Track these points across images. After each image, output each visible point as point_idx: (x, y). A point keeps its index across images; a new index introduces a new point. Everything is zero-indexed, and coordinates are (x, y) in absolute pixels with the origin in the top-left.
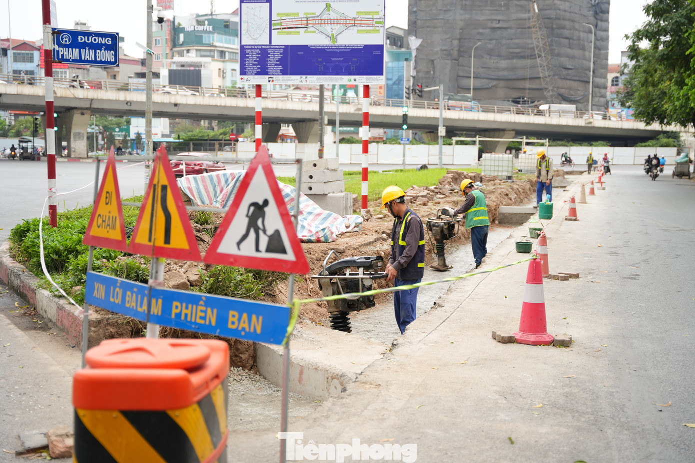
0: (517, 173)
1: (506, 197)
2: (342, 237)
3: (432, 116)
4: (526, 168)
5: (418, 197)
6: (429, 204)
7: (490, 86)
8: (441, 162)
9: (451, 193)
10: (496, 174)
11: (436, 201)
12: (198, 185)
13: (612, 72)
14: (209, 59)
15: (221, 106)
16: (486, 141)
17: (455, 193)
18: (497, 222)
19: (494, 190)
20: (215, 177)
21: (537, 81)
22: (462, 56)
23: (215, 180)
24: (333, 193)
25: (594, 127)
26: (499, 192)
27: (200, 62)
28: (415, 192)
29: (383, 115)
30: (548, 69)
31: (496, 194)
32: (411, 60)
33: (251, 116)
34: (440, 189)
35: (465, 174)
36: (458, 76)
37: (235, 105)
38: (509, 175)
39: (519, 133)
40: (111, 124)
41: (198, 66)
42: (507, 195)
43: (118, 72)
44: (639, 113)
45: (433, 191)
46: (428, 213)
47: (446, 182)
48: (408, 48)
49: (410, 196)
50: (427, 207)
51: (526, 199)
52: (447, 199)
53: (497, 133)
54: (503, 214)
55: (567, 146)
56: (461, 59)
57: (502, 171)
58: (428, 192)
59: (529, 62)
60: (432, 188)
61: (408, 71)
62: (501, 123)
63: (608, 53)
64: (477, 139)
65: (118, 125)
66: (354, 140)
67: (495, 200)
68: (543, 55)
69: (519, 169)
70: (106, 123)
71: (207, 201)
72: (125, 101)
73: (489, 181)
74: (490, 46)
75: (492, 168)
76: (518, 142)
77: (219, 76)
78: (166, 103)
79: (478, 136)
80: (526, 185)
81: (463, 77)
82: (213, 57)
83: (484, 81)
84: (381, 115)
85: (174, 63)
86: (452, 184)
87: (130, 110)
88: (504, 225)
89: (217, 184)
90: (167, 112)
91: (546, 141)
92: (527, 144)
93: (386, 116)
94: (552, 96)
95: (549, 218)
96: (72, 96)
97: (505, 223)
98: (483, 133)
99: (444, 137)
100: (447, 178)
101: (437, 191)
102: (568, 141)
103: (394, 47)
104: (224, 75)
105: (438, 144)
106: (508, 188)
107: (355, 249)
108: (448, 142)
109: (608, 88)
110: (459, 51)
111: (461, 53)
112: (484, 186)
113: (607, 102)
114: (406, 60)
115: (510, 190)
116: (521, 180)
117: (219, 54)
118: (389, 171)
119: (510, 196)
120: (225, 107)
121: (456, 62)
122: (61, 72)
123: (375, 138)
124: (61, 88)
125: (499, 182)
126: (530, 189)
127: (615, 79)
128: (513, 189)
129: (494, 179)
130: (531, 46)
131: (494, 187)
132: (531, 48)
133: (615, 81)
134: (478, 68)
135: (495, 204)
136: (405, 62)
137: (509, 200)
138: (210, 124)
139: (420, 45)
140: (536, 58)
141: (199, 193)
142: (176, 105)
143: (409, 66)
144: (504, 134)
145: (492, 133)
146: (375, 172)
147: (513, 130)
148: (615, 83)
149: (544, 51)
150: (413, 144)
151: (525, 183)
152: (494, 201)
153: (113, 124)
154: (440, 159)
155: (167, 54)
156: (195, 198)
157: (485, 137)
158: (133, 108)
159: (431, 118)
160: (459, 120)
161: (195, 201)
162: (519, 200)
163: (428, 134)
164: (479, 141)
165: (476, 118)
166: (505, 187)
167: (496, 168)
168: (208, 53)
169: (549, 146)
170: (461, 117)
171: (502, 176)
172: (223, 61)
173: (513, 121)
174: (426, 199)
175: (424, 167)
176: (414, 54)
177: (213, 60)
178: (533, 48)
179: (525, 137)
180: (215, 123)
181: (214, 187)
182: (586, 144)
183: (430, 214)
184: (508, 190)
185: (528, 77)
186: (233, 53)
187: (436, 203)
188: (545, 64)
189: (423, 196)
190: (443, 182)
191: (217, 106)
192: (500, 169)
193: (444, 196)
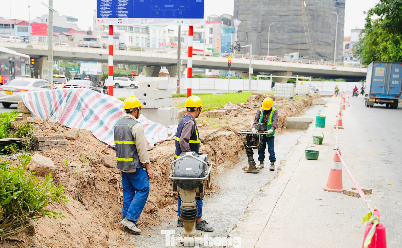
0: (295, 95)
1: (290, 110)
2: (161, 145)
3: (246, 63)
4: (300, 93)
5: (231, 110)
6: (238, 115)
7: (279, 47)
8: (250, 89)
9: (254, 108)
10: (283, 96)
11: (244, 113)
12: (37, 99)
13: (346, 41)
14: (124, 31)
15: (126, 56)
16: (276, 78)
17: (257, 107)
18: (285, 127)
19: (282, 106)
20: (52, 93)
21: (304, 45)
22: (264, 31)
23: (51, 96)
24: (163, 107)
25: (336, 71)
26: (286, 107)
27: (119, 33)
28: (229, 107)
29: (218, 62)
30: (311, 38)
31: (284, 109)
32: (235, 33)
33: (143, 62)
34: (248, 105)
35: (264, 95)
36: (261, 42)
37: (134, 55)
38: (291, 97)
39: (295, 73)
40: (69, 66)
41: (117, 35)
42: (290, 109)
43: (74, 38)
44: (365, 62)
45: (242, 106)
46: (237, 123)
47: (252, 100)
48: (233, 26)
49: (226, 110)
50: (237, 117)
51: (301, 112)
52: (252, 112)
53: (282, 73)
54: (289, 122)
55: (321, 81)
56: (263, 32)
57: (287, 94)
58: (239, 107)
59: (300, 34)
60: (242, 104)
61: (234, 38)
62: (285, 67)
63: (344, 30)
64: (271, 76)
65: (74, 67)
66: (201, 76)
67: (283, 112)
68: (308, 30)
69: (296, 93)
70: (67, 66)
71: (44, 114)
72: (72, 52)
73: (279, 100)
74: (279, 26)
75: (281, 92)
76: (293, 78)
77: (129, 40)
78: (95, 54)
79: (271, 75)
80: (301, 103)
81: (264, 42)
82: (126, 30)
83: (275, 44)
84: (217, 62)
85: (105, 33)
86: (255, 101)
87: (75, 58)
88: (290, 129)
89: (52, 99)
90: (96, 59)
91: (310, 78)
92: (299, 79)
93: (220, 62)
94: (313, 53)
95: (323, 126)
96: (42, 49)
97: (290, 128)
98: (274, 73)
99: (252, 74)
100: (253, 98)
101: (245, 106)
102: (322, 78)
103: (226, 25)
104: (132, 40)
105: (248, 79)
106: (291, 105)
107: (166, 158)
108: (254, 78)
109: (344, 50)
110: (262, 28)
111: (263, 29)
112: (276, 103)
113: (343, 58)
114: (232, 32)
115: (292, 106)
116: (298, 99)
117: (129, 28)
118: (219, 94)
119: (292, 110)
120: (128, 56)
121: (260, 34)
122: (43, 38)
123: (214, 76)
124: (35, 44)
125: (285, 101)
126: (303, 105)
127: (347, 45)
128: (294, 105)
129: (282, 99)
130: (302, 25)
131: (282, 104)
132: (302, 27)
133: (347, 46)
134: (272, 37)
135: (284, 115)
136: (232, 34)
137: (292, 112)
138: (124, 66)
139: (240, 24)
140: (304, 32)
141: (38, 106)
142: (101, 55)
143: (234, 36)
144: (286, 74)
145: (279, 73)
146: (211, 94)
147: (291, 72)
148: (347, 47)
149: (309, 28)
150: (235, 79)
151: (300, 102)
152: (283, 114)
153: (71, 66)
154: (250, 87)
155: (101, 28)
156: (34, 111)
157: (275, 75)
158: (76, 56)
159: (245, 64)
160: (261, 65)
161: (34, 113)
162: (297, 112)
163: (244, 74)
164: (272, 78)
165: (271, 65)
166: (289, 104)
167: (283, 92)
168: (123, 28)
169: (312, 81)
170: (262, 64)
171: (287, 97)
172: (132, 32)
173: (291, 66)
174: (236, 112)
175: (240, 92)
176: (237, 29)
177: (126, 32)
178: (303, 27)
179: (298, 76)
180: (126, 67)
181: (50, 102)
182: (332, 80)
183: (238, 123)
184: (291, 106)
185: (300, 43)
186: (137, 28)
187: (244, 115)
188: (309, 35)
189: (235, 110)
190: (250, 100)
191: (124, 56)
192: (286, 93)
193: (250, 110)
